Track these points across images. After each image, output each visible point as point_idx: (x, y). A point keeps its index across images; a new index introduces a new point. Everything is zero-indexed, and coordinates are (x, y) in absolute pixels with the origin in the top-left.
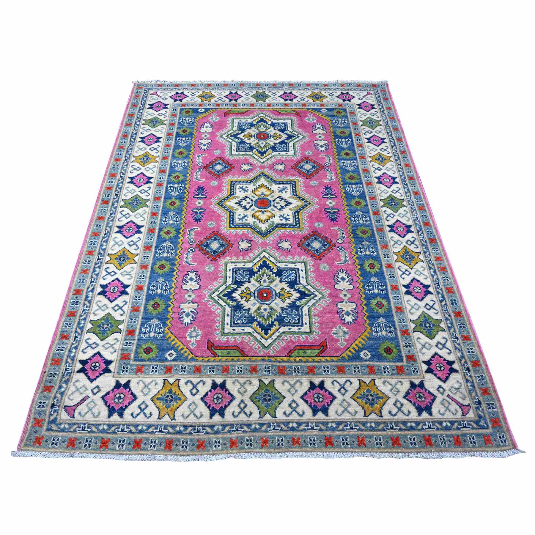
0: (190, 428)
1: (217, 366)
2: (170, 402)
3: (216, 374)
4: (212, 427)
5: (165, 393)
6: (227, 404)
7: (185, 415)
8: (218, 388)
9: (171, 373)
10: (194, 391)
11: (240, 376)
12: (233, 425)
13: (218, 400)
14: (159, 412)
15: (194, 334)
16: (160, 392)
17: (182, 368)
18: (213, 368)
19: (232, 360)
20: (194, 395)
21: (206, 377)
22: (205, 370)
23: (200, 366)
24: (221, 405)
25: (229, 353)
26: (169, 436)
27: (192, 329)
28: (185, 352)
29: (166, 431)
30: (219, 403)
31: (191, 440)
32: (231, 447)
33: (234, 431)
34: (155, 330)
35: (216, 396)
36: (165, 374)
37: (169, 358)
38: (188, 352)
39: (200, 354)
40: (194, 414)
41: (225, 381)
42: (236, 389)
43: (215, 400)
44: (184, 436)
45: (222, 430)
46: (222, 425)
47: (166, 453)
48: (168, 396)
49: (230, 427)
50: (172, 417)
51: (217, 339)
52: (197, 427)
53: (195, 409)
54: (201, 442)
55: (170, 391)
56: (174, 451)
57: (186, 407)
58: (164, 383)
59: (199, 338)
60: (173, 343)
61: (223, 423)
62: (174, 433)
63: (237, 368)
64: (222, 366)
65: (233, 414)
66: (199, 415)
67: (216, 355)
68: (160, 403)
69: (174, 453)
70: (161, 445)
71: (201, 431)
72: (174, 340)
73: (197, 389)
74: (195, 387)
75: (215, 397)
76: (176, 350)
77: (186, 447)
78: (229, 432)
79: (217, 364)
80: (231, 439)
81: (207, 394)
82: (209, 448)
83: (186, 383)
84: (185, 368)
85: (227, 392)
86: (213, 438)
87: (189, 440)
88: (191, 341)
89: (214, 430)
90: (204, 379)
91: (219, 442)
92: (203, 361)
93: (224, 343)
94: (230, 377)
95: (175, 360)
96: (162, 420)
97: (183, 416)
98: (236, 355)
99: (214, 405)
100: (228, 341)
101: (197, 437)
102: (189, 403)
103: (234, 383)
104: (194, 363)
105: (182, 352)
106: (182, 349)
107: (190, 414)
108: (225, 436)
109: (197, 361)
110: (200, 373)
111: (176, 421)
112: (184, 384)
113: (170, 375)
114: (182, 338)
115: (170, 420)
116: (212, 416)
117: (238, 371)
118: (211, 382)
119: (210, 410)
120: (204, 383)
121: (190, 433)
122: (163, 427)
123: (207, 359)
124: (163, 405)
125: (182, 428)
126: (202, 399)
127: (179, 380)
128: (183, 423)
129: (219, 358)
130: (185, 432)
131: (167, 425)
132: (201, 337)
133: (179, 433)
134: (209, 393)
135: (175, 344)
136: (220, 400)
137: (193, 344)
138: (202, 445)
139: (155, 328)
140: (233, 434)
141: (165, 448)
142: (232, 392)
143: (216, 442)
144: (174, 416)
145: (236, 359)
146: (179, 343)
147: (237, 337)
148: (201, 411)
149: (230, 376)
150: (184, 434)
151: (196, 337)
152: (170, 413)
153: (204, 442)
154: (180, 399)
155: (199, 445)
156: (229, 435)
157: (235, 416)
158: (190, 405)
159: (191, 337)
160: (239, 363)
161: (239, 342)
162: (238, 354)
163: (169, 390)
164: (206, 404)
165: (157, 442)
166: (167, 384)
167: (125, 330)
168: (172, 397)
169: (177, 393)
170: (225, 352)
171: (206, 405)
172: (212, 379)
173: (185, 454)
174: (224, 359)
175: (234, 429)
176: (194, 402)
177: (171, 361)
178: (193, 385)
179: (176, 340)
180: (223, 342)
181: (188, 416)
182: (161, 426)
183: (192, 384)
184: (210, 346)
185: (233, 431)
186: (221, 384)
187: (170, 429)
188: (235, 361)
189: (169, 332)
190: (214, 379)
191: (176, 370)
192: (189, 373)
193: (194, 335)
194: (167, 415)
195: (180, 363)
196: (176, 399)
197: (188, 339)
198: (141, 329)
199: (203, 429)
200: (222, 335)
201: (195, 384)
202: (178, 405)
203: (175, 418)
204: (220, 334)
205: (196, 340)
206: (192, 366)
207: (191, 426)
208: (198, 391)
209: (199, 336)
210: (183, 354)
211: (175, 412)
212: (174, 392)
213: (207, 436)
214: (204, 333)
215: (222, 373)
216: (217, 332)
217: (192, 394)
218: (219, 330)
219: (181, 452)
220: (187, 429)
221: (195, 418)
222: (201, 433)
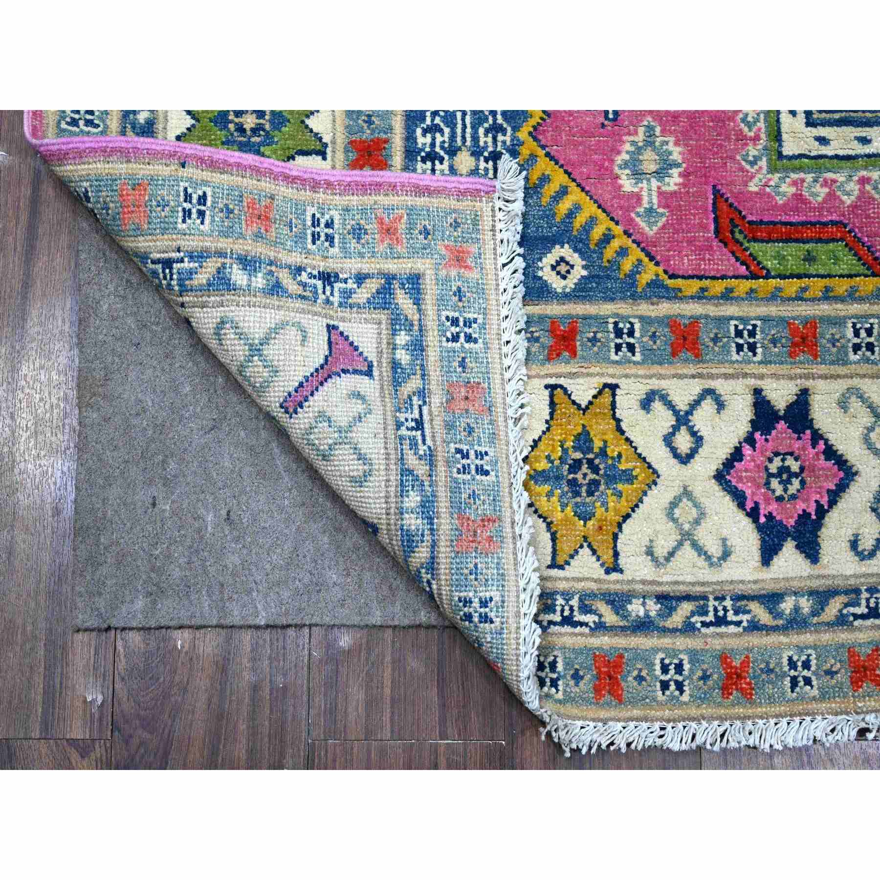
0: (687, 607)
1: (765, 319)
2: (590, 493)
3: (763, 362)
4: (772, 599)
5: (565, 451)
6: (824, 501)
7: (661, 551)
8: (781, 425)
9: (574, 354)
10: (683, 441)
11: (865, 368)
12: (857, 591)
13: (786, 483)
14: (554, 539)
15: (649, 161)
16: (541, 446)
17: (619, 333)
18: (752, 334)
19: (828, 296)
20: (685, 459)
21: (726, 376)
22: (715, 340)
23: (695, 321)
24: (800, 506)
25: (810, 258)
26: (604, 641)
27: (640, 137)
28: (623, 252)
29: (590, 619)
30: (793, 497)
31: (695, 656)
32: (856, 683)
33: (863, 617)
34: (475, 138)
35: (777, 462)
36: (549, 359)
37: (557, 284)
38: (636, 253)
39: (686, 262)
40: (695, 545)
41: (804, 393)
42: (856, 432)
43: (775, 483)
44: (666, 641)
45: (815, 613)
46: (812, 593)
47: (603, 714)
48: (576, 466)
49: (843, 599)
50: (608, 556)
51: (753, 187)
52: (712, 603)
53: (697, 522)
54: (737, 663)
55: (583, 440)
56: (634, 702)
57: (661, 516)
58: (552, 404)
59: (674, 181)
60: (564, 206)
61: (815, 584)
62: (623, 629)
63: (850, 333)
64: (783, 321)
65: (854, 544)
66: (715, 550)
67: (757, 272)
68: (549, 494)
69: (636, 712)
70: (577, 677)
71: (731, 617)
72: (563, 192)
73: (694, 434)
74: (682, 419)
75: (773, 468)
76: (580, 245)
77: (680, 686)
78: (841, 621)
79: (763, 310)
80: (852, 652)
81: (737, 455)
82: (769, 689)
83: (646, 404)
84: (631, 333)
85: (821, 445)
86: (780, 647)
87: (685, 658)
88: (638, 198)
89: (778, 615)
90: (721, 386)
91: (806, 665)
92: (701, 296)
93: (784, 208)
94: (825, 377)
95: (581, 293)
96: (569, 572)
97: (650, 552)
98: (844, 268)
99: (773, 507)
100: (799, 197)
101: (717, 644)
102: (669, 497)
103: (843, 404)
104: (665, 308)
105: (609, 253)
106: (607, 238)
107: (680, 544)
108: (826, 637)
109: (675, 295)
110: (698, 356)
111: (628, 575)
112: (636, 405)
113: (572, 368)
114: (600, 177)
115: (600, 573)
116: (768, 553)
117: (856, 348)
118: (749, 399)
119: (760, 528)
120: (720, 406)
121: (688, 628)
122: (575, 602)
123: (718, 287)
124: (564, 506)
125: (653, 607)
126: (719, 477)
127: (614, 388)
128: (653, 583)
129: (773, 282)
130: (670, 623)
131: (593, 595)
132: (685, 175)
133: (643, 626)
134: (747, 450)
135: (571, 214)
136: (796, 483)
137: (650, 211)
138: (739, 677)
139: (475, 128)
140: (860, 629)
141: (597, 690)
142: (841, 447)
143: (792, 664)
144: (616, 555)
145: (842, 286)
146: (590, 209)
147: (841, 178)
148: (725, 533)
149: (823, 369)
150: (665, 631)
151: (660, 174)
152: (597, 540)
153: (745, 663)
154: (629, 477)
155: (729, 676)
156: (843, 636)
157: (864, 556)
158: (674, 504)
159: (638, 175)
160: (856, 308)
161: (848, 200)
162: (848, 262)
163: (578, 437)
164: (739, 498)
165: (560, 667)
166: (564, 408)
167: (341, 140)
168: (595, 469)
169: (613, 451)
170: (793, 253)
171: (741, 506)
172: (752, 382)
173: (678, 712)
174: (792, 287)
175: (862, 610)
176: (687, 493)
177: (566, 297)
178: (676, 412)
179: (575, 196)
180: (780, 200)
181: (672, 554)
182: (567, 596)
183: (670, 406)
184: (725, 222)
185: (856, 617)
186: (790, 407)
187: (604, 609)
188: (841, 299)
189: (541, 153)
190: (759, 383)
191: (594, 340)
192: (651, 357)
193: (653, 167)
194: (586, 551)
195: (606, 309)
196: (611, 479)
197: (627, 185)
198: (410, 137)
199: (736, 613)
200: (772, 170)
201: (683, 407)
202: (624, 506)
203: (622, 561)
204: (763, 163)
205: (661, 194)
206: (659, 321)
207: (688, 597)
208: (698, 440)
209: (675, 172)
210: (615, 265)
211: (615, 537)
212: (598, 444)
213: (756, 640)
214: (693, 153)
215: (792, 355)
216: (752, 151)
217: (676, 455)
218: (757, 138)
219: (661, 704)
220: (671, 610)
221: (701, 562)
222: (732, 629)
